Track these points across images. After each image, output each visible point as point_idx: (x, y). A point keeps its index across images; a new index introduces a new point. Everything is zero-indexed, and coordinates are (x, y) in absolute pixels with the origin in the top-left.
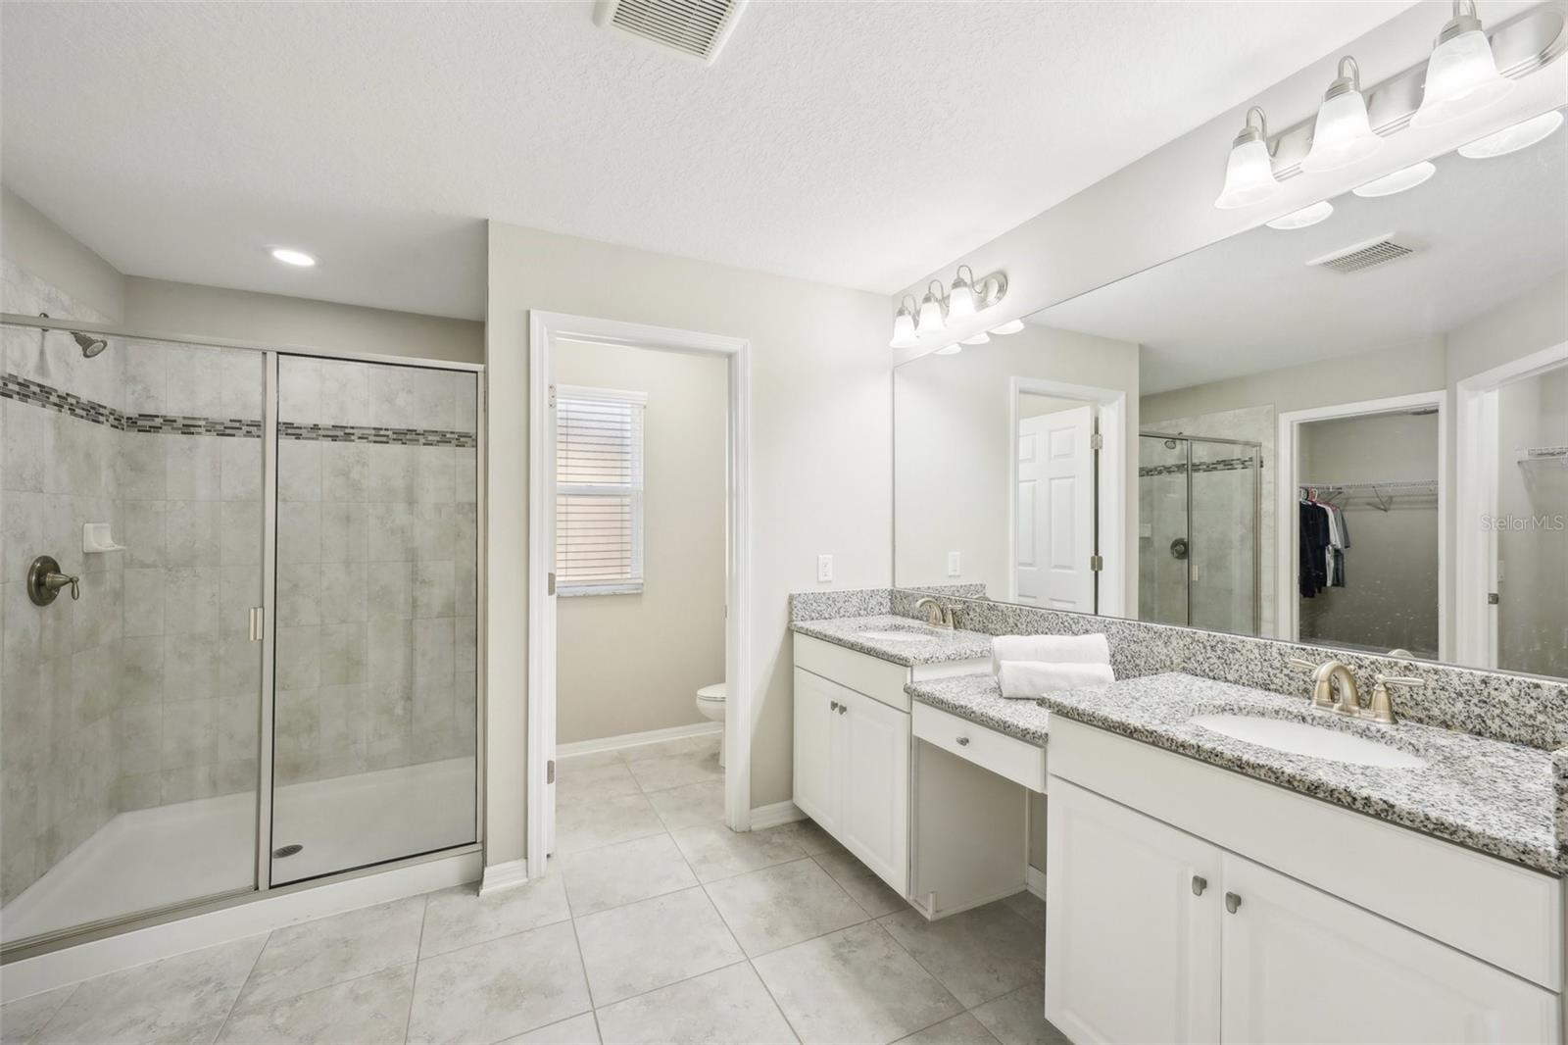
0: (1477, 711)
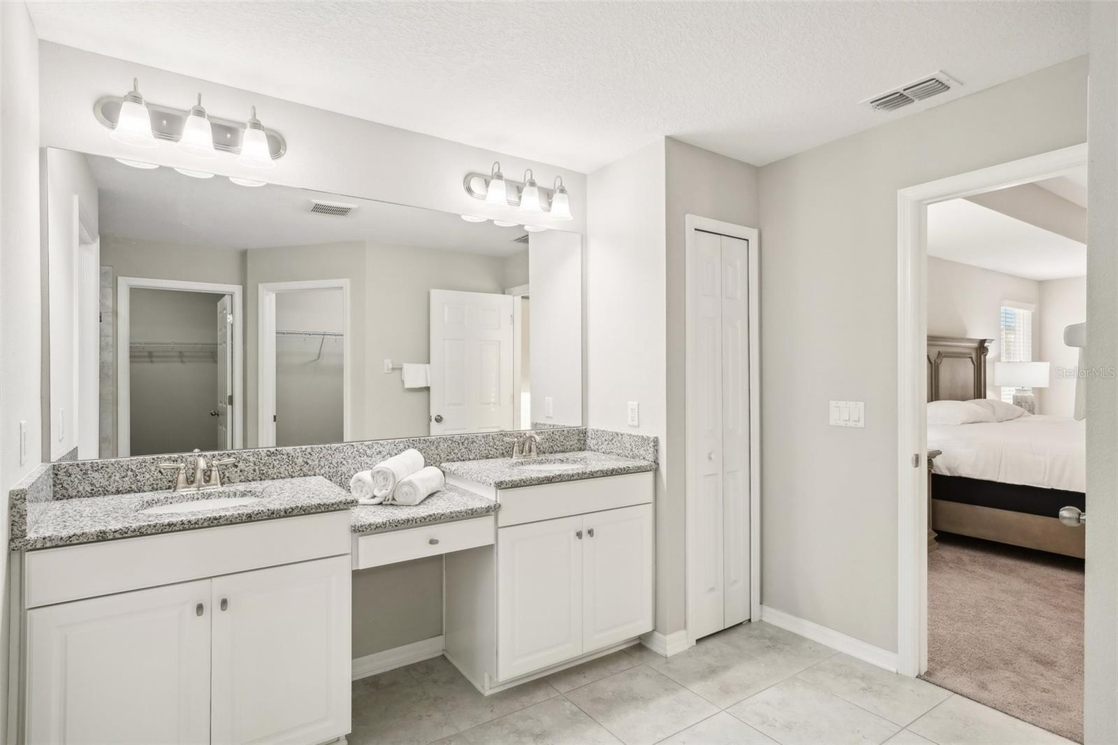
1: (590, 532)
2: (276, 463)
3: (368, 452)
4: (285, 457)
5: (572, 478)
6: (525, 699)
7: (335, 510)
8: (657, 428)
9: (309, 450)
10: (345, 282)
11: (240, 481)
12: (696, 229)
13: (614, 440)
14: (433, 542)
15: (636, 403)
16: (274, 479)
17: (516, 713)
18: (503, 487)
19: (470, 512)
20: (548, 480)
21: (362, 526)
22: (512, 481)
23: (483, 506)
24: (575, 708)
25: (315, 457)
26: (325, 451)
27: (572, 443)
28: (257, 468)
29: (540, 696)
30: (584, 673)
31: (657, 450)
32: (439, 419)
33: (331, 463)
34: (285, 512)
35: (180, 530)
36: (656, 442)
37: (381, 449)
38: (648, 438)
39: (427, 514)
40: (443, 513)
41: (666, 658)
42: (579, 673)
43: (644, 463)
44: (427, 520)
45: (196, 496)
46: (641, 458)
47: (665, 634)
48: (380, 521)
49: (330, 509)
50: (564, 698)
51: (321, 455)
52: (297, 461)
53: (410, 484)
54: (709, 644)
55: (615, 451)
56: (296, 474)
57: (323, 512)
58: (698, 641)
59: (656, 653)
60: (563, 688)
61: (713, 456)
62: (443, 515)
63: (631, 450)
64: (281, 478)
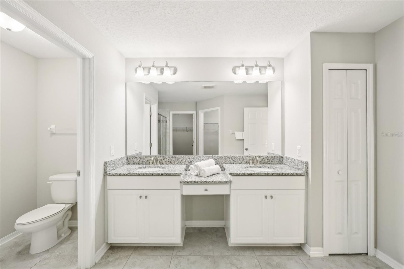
0: (267, 161)
1: (272, 197)
2: (174, 160)
3: (200, 159)
4: (176, 158)
5: (263, 175)
6: (242, 253)
7: (175, 176)
8: (307, 158)
9: (183, 157)
10: (219, 108)
11: (165, 164)
12: (330, 70)
13: (292, 161)
14: (206, 190)
15: (300, 147)
16: (173, 164)
17: (235, 257)
18: (232, 175)
19: (219, 182)
20: (252, 174)
21: (183, 182)
22: (236, 173)
23: (225, 181)
24: (258, 263)
25: (184, 159)
26: (187, 157)
27: (276, 161)
28: (169, 161)
29: (248, 253)
30: (269, 250)
31: (307, 167)
32: (247, 149)
33: (189, 161)
34: (161, 174)
35: (136, 176)
36: (307, 164)
37: (204, 158)
38: (304, 162)
39: (204, 181)
40: (210, 181)
41: (310, 257)
42: (267, 250)
43: (301, 172)
44: (204, 183)
45: (153, 167)
46: (301, 170)
47: (310, 247)
48: (189, 181)
49: (174, 175)
50: (256, 257)
51: (186, 159)
52: (179, 160)
53: (204, 170)
54: (336, 258)
55: (292, 166)
56: (179, 163)
57: (171, 176)
58: (330, 255)
59: (306, 253)
60: (258, 253)
61: (340, 172)
62: (210, 182)
63: (298, 166)
64: (175, 164)
